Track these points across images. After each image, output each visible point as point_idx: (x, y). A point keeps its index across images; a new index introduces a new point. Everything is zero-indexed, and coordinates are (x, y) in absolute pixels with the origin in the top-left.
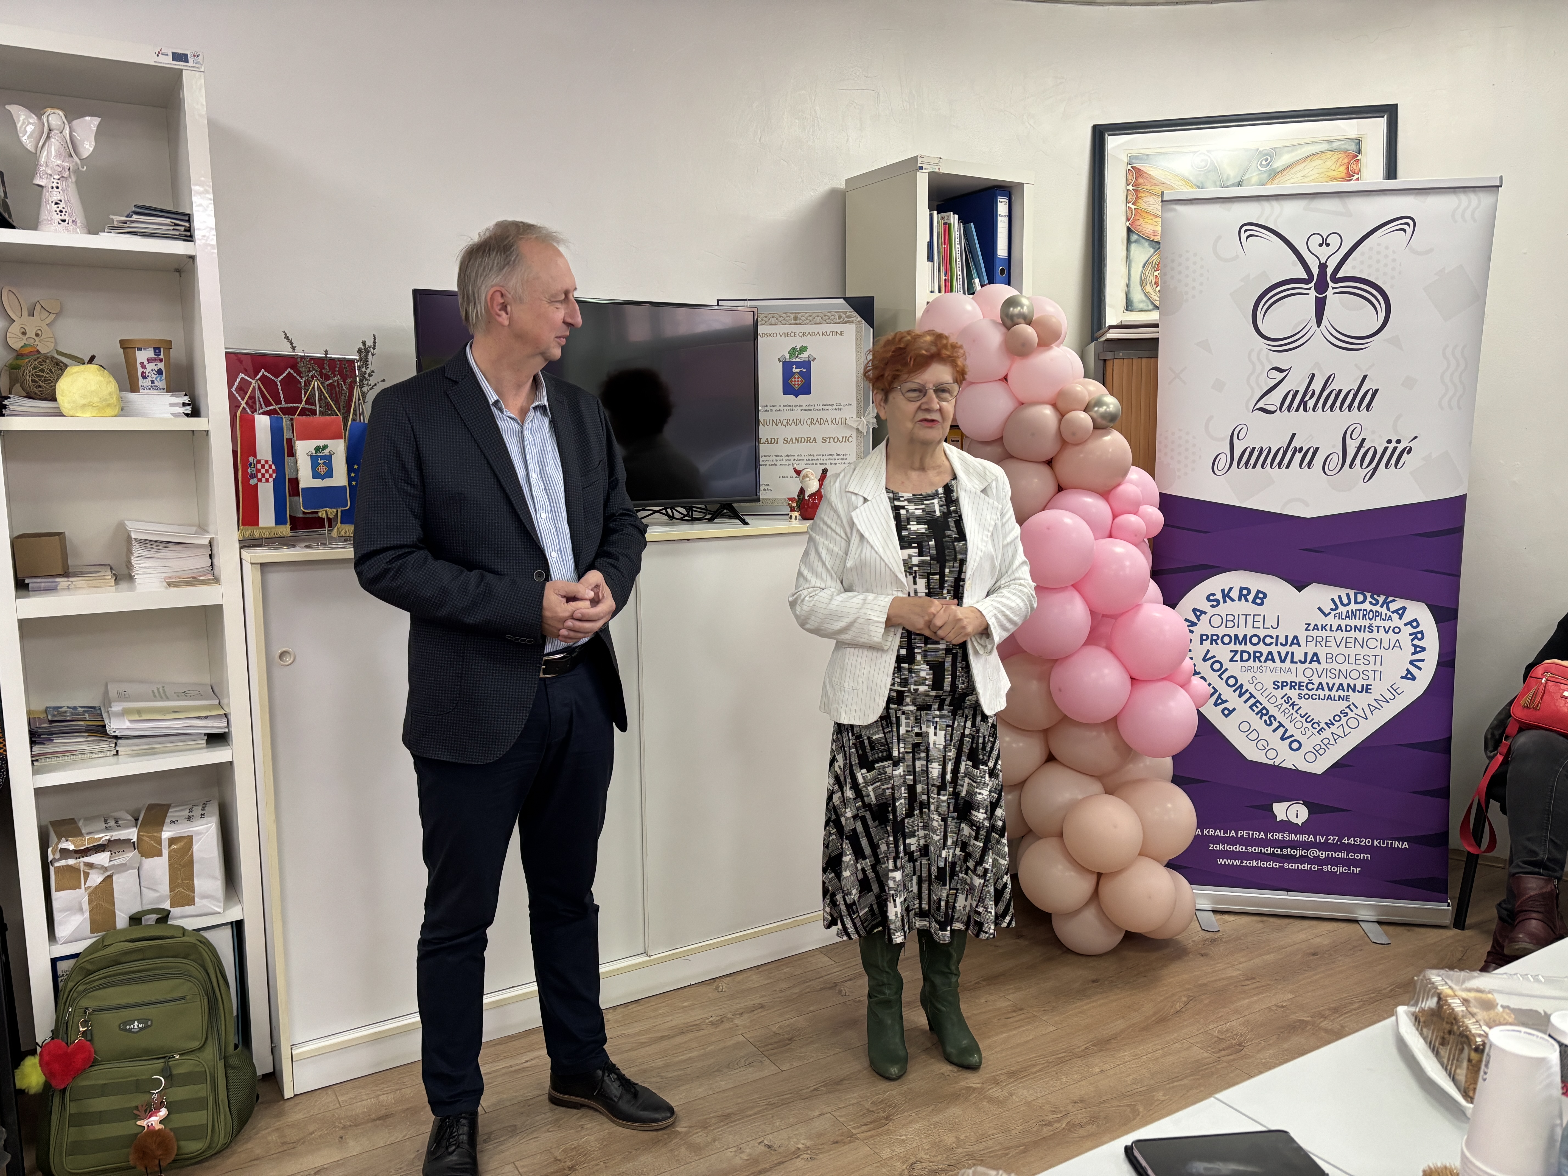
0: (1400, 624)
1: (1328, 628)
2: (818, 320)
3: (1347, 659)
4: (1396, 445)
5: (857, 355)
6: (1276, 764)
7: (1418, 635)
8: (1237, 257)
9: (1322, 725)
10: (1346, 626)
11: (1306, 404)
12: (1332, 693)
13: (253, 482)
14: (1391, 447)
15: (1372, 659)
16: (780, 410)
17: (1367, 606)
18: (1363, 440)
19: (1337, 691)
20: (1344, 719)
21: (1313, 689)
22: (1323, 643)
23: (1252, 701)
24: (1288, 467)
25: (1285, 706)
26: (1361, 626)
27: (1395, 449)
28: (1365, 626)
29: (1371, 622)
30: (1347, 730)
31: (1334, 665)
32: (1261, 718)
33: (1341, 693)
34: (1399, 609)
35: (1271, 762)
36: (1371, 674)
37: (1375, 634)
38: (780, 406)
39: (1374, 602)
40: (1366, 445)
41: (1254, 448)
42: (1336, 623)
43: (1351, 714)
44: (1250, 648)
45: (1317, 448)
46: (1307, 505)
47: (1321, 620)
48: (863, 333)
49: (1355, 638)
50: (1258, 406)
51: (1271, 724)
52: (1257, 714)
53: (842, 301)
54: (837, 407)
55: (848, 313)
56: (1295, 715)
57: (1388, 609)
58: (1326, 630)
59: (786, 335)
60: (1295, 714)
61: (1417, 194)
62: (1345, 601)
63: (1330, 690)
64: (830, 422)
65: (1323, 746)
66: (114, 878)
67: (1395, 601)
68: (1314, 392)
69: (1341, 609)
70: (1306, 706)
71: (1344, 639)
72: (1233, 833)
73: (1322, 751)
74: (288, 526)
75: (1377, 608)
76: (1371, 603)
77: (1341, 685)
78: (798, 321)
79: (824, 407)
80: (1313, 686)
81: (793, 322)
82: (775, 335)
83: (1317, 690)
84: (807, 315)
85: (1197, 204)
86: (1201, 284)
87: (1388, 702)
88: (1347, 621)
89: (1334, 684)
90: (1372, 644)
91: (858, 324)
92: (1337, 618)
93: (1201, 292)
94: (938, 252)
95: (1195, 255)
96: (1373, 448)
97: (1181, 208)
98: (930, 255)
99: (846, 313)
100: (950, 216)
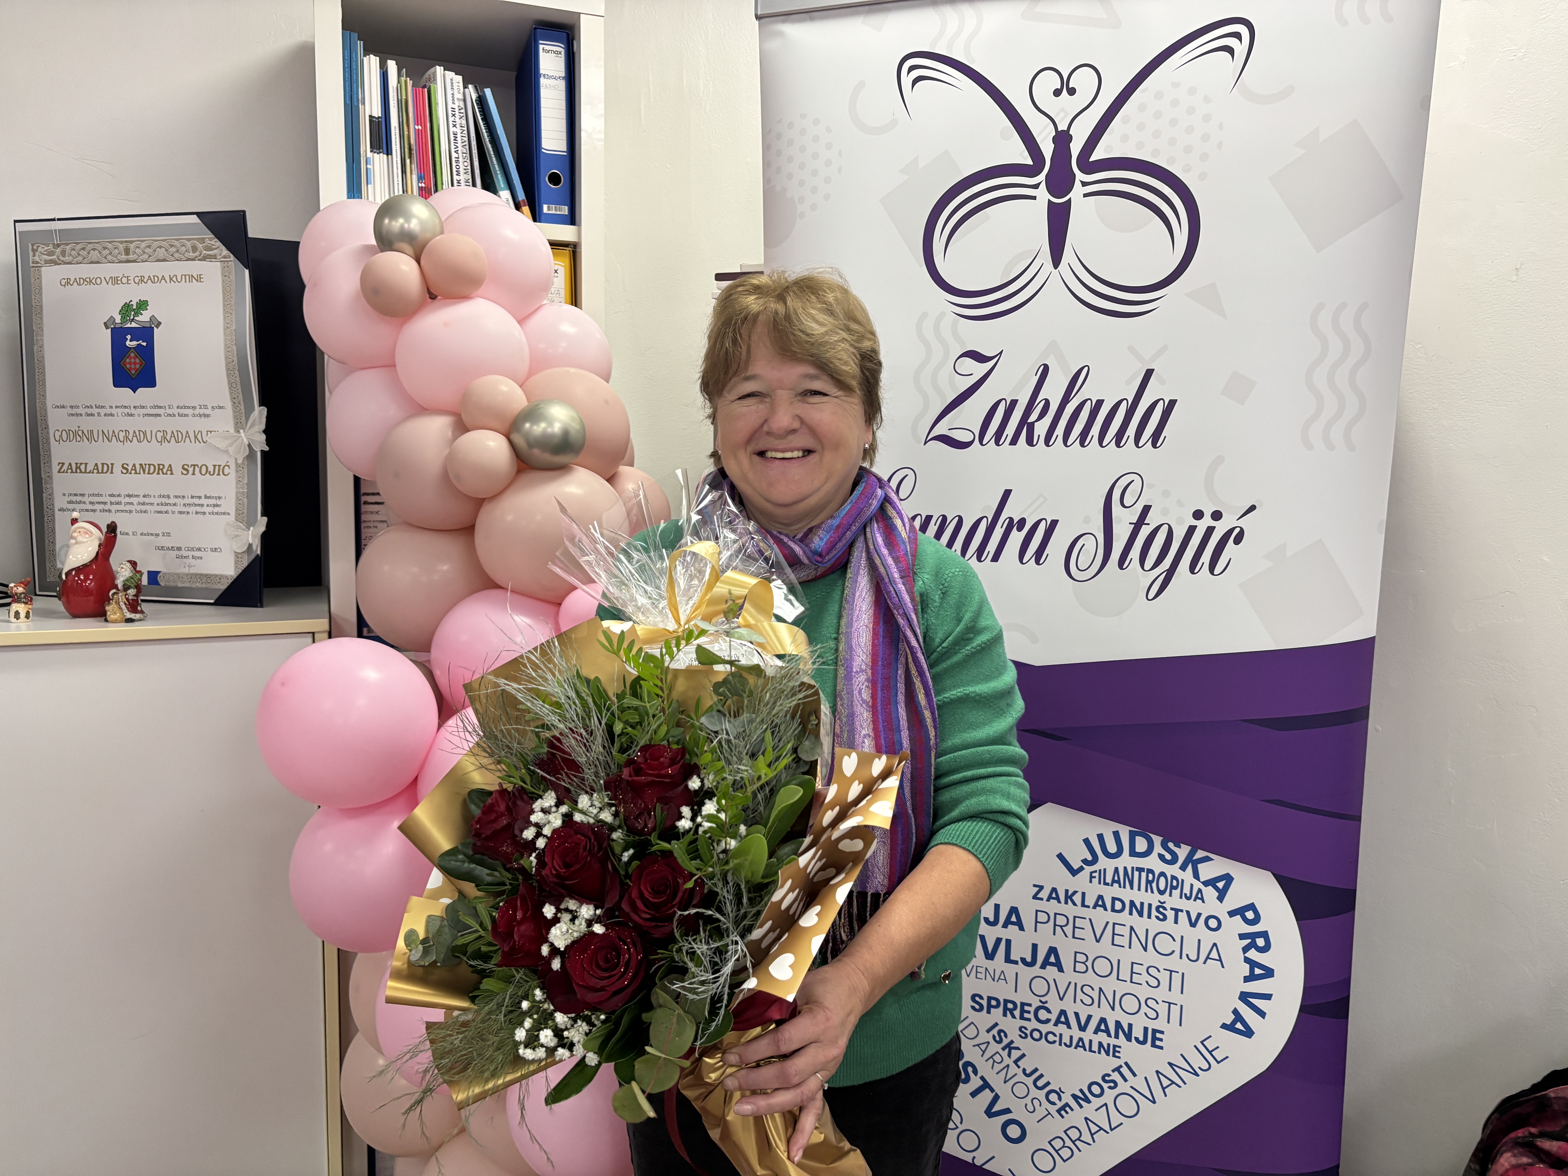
0: (1221, 910)
1: (1077, 898)
2: (161, 253)
3: (1115, 968)
4: (1213, 523)
5: (225, 318)
6: (978, 1162)
7: (1258, 941)
8: (894, 124)
9: (1067, 1098)
10: (1114, 899)
11: (1031, 428)
12: (1087, 1035)
14: (1202, 526)
15: (1164, 977)
16: (112, 415)
17: (1153, 862)
18: (1146, 509)
19: (1096, 1032)
20: (1110, 1095)
21: (1048, 1021)
22: (1069, 929)
24: (995, 558)
25: (994, 1047)
26: (1142, 904)
27: (1210, 531)
28: (1150, 905)
29: (1163, 898)
30: (1116, 1119)
31: (1090, 978)
33: (1102, 1037)
34: (1219, 879)
35: (968, 1157)
36: (1162, 1009)
37: (1168, 925)
38: (111, 407)
39: (1168, 857)
40: (1153, 520)
42: (1094, 890)
43: (1122, 1087)
45: (1054, 523)
47: (1064, 881)
48: (233, 277)
49: (1132, 928)
50: (937, 432)
53: (194, 219)
54: (202, 411)
55: (207, 242)
56: (1013, 1069)
57: (1196, 876)
58: (1074, 904)
59: (115, 280)
60: (1013, 1066)
62: (1112, 848)
63: (1083, 1028)
64: (193, 439)
65: (1069, 1143)
67: (1210, 859)
68: (1047, 403)
69: (1104, 862)
70: (1036, 1054)
71: (1110, 926)
73: (1066, 1153)
75: (1173, 870)
76: (1161, 857)
77: (1103, 1020)
78: (131, 257)
79: (180, 411)
80: (1048, 1016)
81: (124, 257)
82: (98, 281)
83: (1056, 1024)
84: (144, 245)
85: (822, 18)
86: (828, 180)
87: (1197, 1075)
88: (1115, 891)
89: (1089, 1017)
90: (1164, 944)
91: (223, 261)
92: (1095, 881)
93: (827, 197)
94: (401, 136)
95: (816, 122)
96: (1165, 527)
97: (793, 30)
98: (381, 140)
99: (203, 241)
100: (434, 74)
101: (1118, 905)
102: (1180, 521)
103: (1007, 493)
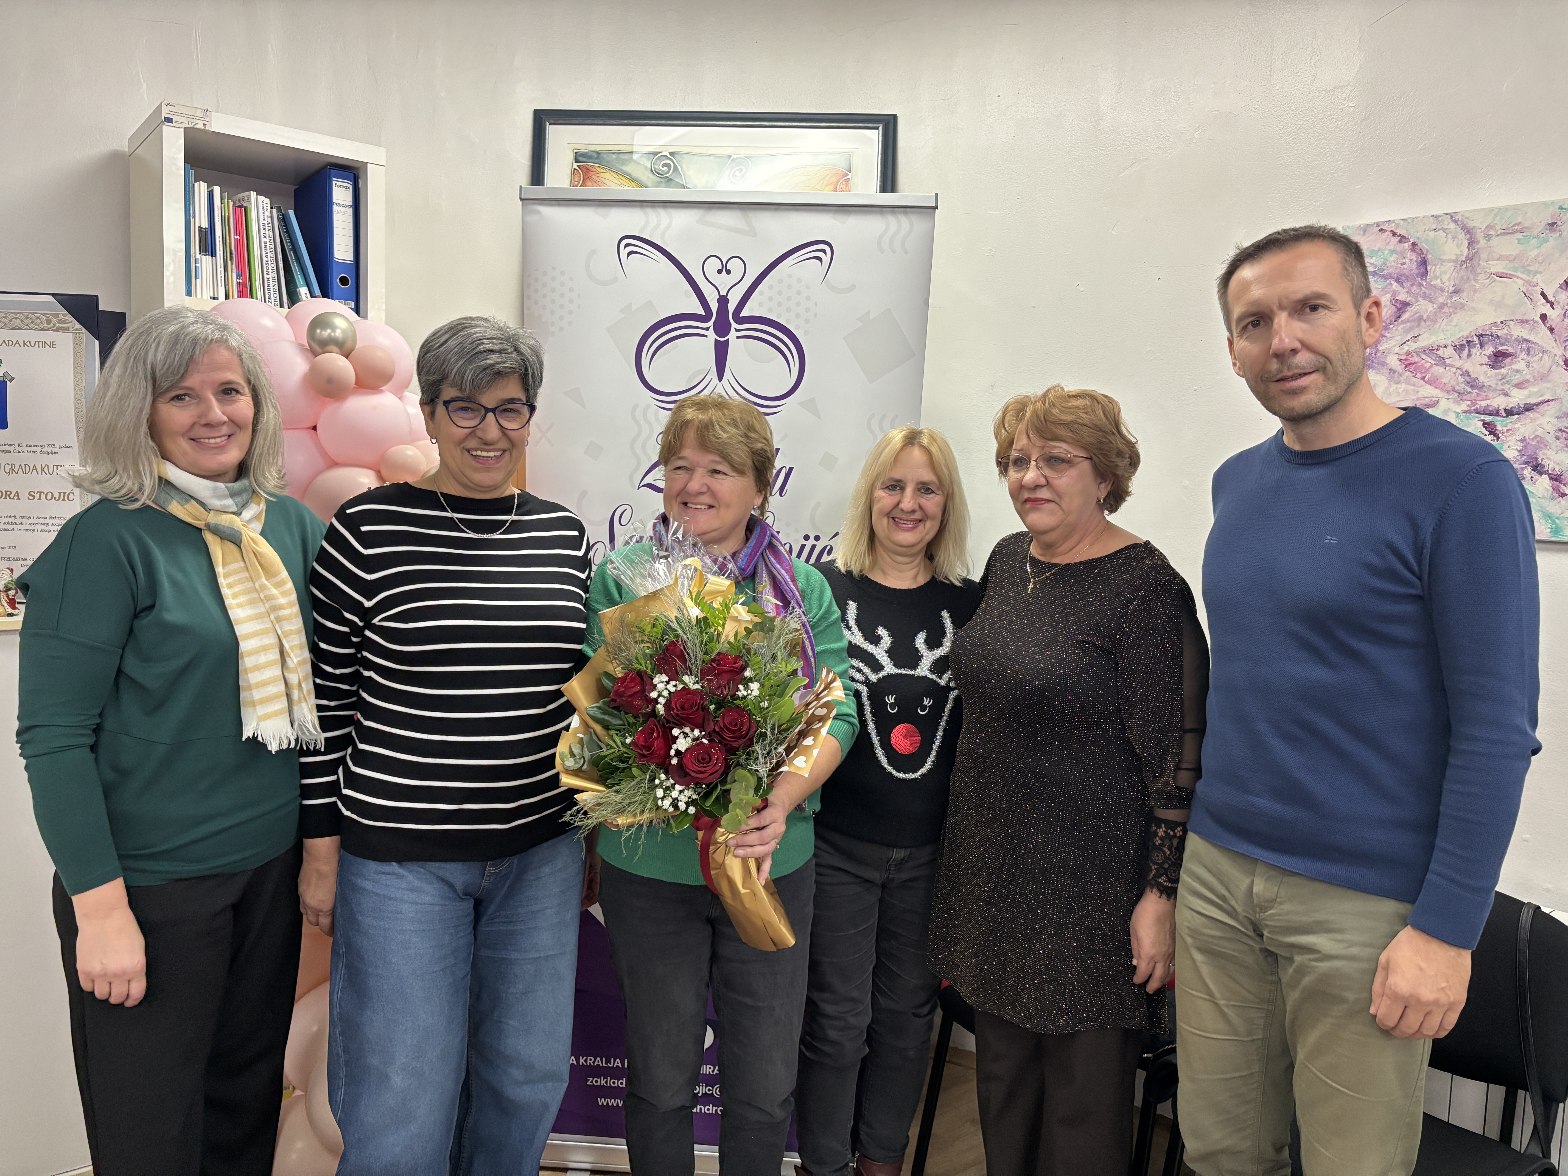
2: (17, 323)
4: (815, 543)
5: (75, 377)
8: (616, 279)
14: (809, 545)
27: (813, 547)
48: (84, 346)
50: (645, 479)
53: (50, 299)
54: (49, 450)
55: (61, 317)
61: (835, 212)
64: (39, 470)
79: (30, 449)
86: (571, 312)
91: (76, 332)
93: (570, 323)
94: (224, 244)
95: (563, 273)
98: (208, 246)
99: (57, 316)
100: (249, 197)
102: (796, 541)
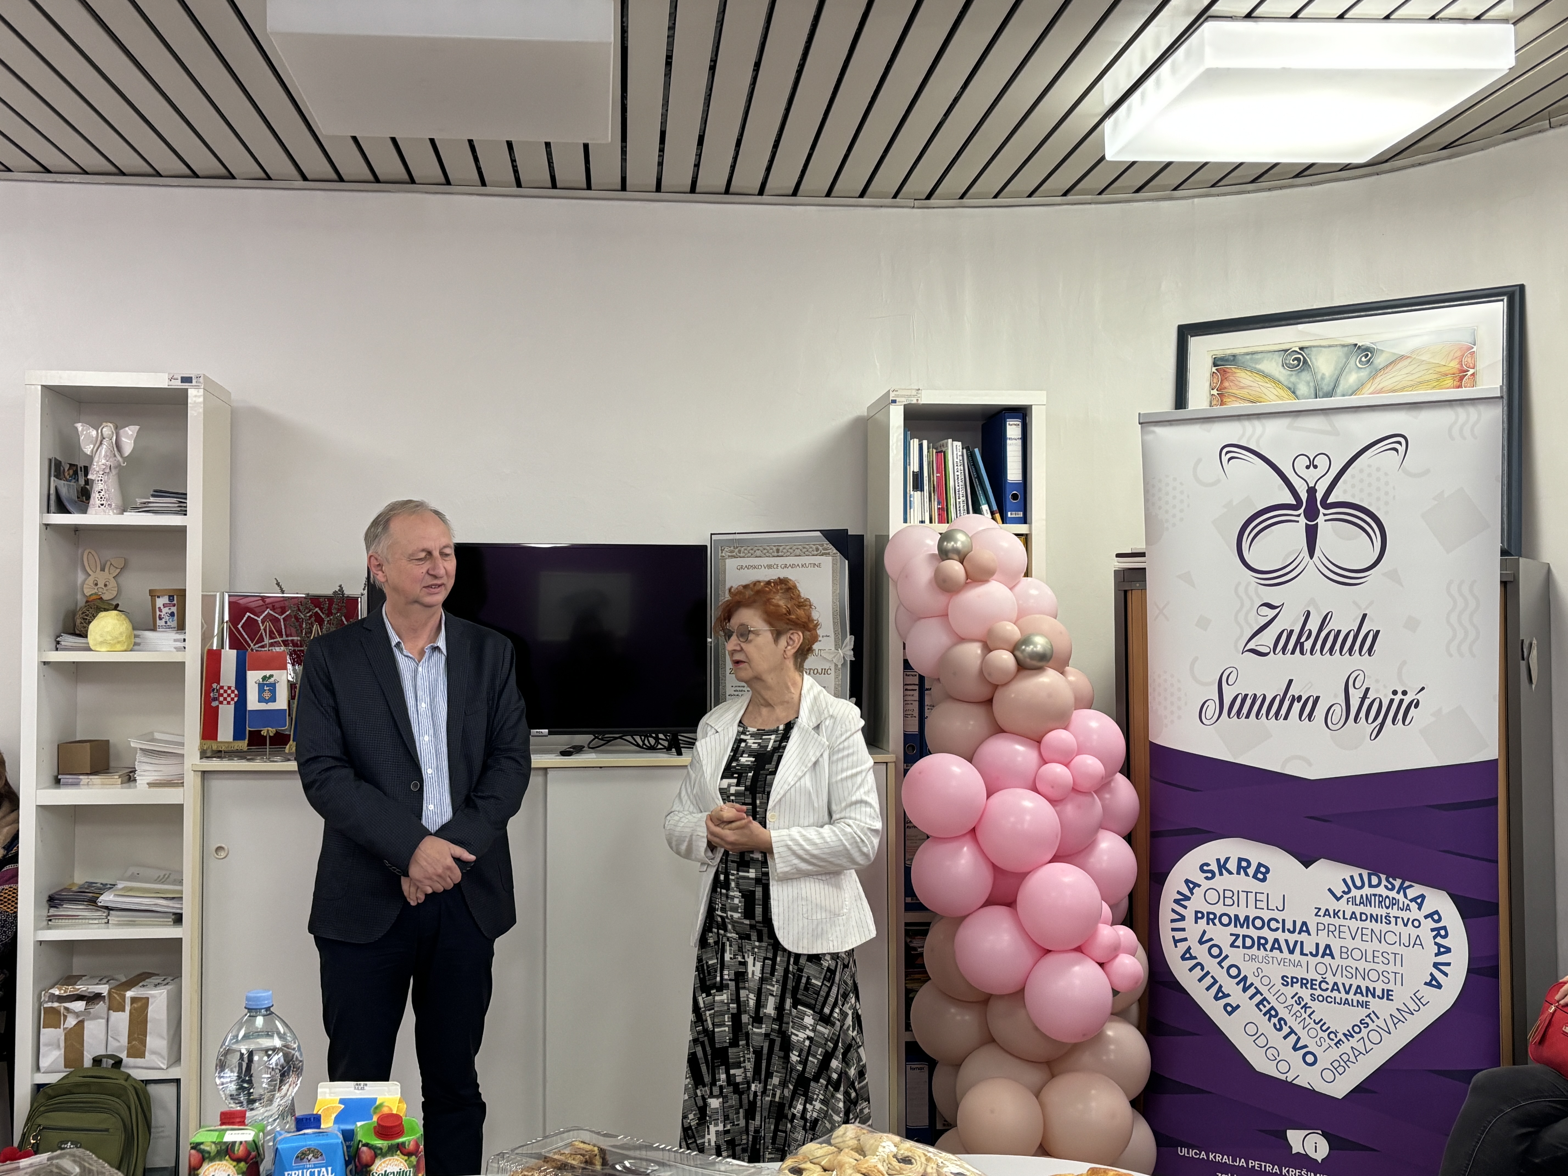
0: (1420, 915)
1: (1341, 914)
2: (798, 552)
3: (1364, 955)
4: (1403, 697)
5: (833, 587)
6: (1289, 1080)
7: (1440, 932)
8: (1218, 481)
9: (1340, 1036)
10: (1361, 914)
11: (1302, 645)
12: (1350, 996)
13: (214, 704)
14: (1397, 699)
15: (1391, 958)
17: (1381, 890)
18: (1367, 690)
19: (1355, 994)
20: (1365, 1031)
21: (1327, 989)
22: (1336, 933)
23: (1258, 998)
24: (1286, 718)
25: (1297, 1008)
26: (1377, 915)
27: (1401, 701)
28: (1381, 916)
29: (1388, 911)
30: (1369, 1046)
31: (1350, 961)
32: (1269, 1020)
33: (1359, 996)
34: (1418, 897)
35: (1283, 1077)
36: (1392, 977)
37: (1392, 927)
39: (1390, 886)
40: (1371, 696)
41: (1246, 695)
42: (1350, 909)
43: (1372, 1026)
44: (1255, 934)
45: (1318, 698)
46: (1310, 764)
47: (1333, 905)
48: (839, 564)
49: (1372, 930)
50: (1248, 647)
51: (1280, 1029)
52: (1265, 1015)
53: (819, 534)
55: (825, 546)
56: (1308, 1020)
57: (1406, 896)
58: (1339, 918)
59: (770, 567)
60: (1308, 1018)
61: (1409, 409)
62: (1359, 884)
63: (1347, 993)
65: (1342, 1063)
66: (86, 1024)
67: (1413, 886)
68: (1310, 632)
69: (1354, 892)
70: (1321, 1010)
71: (1360, 930)
72: (1243, 1163)
73: (1341, 1070)
74: (246, 741)
75: (1392, 894)
76: (1386, 887)
77: (1359, 987)
78: (780, 554)
80: (1327, 986)
81: (776, 554)
82: (759, 567)
83: (1332, 991)
84: (788, 547)
85: (1177, 425)
86: (1182, 511)
87: (1413, 1014)
88: (1362, 909)
89: (1351, 985)
90: (1390, 938)
91: (834, 556)
92: (1350, 903)
93: (1181, 519)
94: (930, 481)
95: (1175, 479)
96: (1378, 700)
97: (1159, 430)
98: (918, 485)
99: (822, 545)
100: (947, 443)
101: (1364, 917)
102: (1386, 696)
103: (1291, 681)
